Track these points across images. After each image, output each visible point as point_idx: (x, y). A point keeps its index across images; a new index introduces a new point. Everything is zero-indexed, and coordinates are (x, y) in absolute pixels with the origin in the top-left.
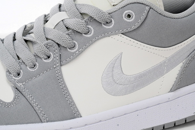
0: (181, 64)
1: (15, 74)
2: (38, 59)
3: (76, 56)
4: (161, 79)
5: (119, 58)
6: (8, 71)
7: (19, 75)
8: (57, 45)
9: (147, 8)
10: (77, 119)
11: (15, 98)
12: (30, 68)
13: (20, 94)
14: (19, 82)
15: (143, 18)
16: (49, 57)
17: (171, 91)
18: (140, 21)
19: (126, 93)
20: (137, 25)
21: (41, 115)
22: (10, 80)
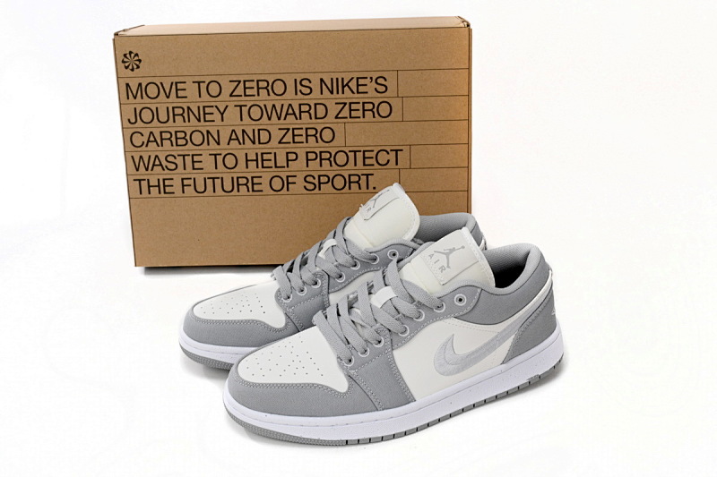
0: (513, 337)
1: (347, 361)
2: (370, 345)
3: (406, 341)
4: (493, 353)
5: (451, 339)
6: (339, 358)
7: (350, 361)
8: (387, 331)
9: (479, 290)
10: (412, 404)
11: (349, 388)
12: (362, 354)
13: (353, 382)
14: (351, 369)
15: (474, 301)
16: (380, 342)
17: (503, 363)
18: (472, 305)
19: (458, 371)
20: (469, 308)
21: (376, 404)
22: (342, 367)
